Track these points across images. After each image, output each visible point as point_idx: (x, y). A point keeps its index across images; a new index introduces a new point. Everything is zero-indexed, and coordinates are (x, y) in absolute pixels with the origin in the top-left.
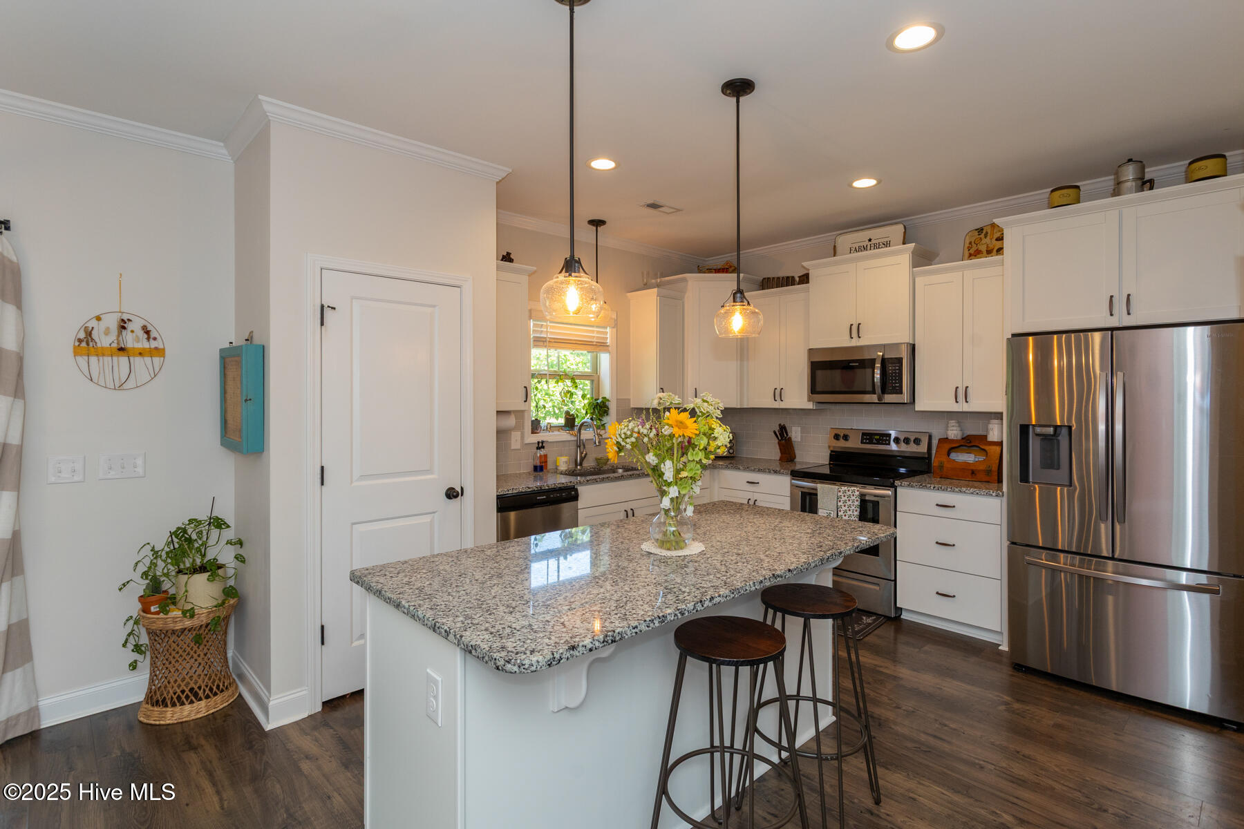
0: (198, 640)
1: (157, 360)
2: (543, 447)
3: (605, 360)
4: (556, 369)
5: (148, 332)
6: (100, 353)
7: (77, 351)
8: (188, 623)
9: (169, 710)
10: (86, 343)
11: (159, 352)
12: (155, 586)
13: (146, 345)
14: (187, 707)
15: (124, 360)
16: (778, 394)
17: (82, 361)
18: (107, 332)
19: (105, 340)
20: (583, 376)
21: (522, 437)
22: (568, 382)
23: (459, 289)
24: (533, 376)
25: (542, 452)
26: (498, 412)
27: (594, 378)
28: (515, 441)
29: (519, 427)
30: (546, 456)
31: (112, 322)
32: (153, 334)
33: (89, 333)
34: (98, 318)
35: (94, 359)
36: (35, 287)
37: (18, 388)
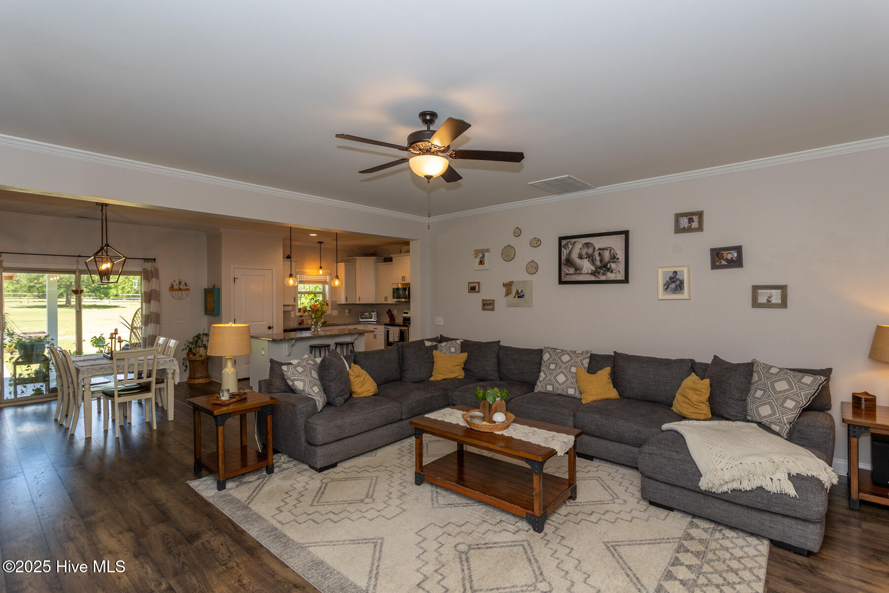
0: (203, 363)
1: (188, 292)
2: (302, 317)
3: (327, 287)
4: (308, 290)
5: (186, 285)
6: (175, 290)
7: (170, 290)
8: (200, 359)
9: (196, 380)
10: (172, 288)
11: (188, 290)
12: (190, 350)
13: (185, 288)
14: (200, 380)
15: (180, 292)
16: (386, 299)
17: (171, 292)
18: (177, 285)
19: (176, 287)
20: (319, 293)
21: (295, 313)
22: (313, 295)
23: (271, 271)
24: (299, 293)
25: (302, 318)
26: (284, 305)
27: (323, 293)
28: (292, 315)
29: (294, 310)
30: (303, 320)
31: (177, 282)
32: (187, 285)
33: (172, 286)
34: (174, 281)
35: (173, 292)
36: (161, 274)
37: (158, 299)
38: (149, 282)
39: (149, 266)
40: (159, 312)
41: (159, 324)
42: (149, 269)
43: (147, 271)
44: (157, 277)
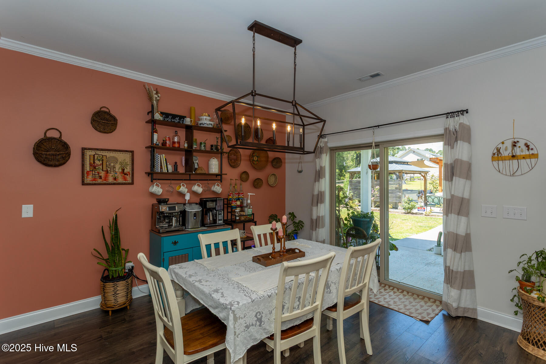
5: (528, 147)
6: (504, 159)
7: (493, 159)
8: (542, 304)
10: (497, 155)
11: (534, 156)
13: (526, 153)
15: (516, 161)
17: (495, 163)
18: (508, 149)
19: (505, 153)
31: (509, 144)
33: (498, 150)
34: (503, 143)
35: (501, 162)
36: (476, 134)
37: (468, 176)
38: (452, 148)
39: (453, 123)
40: (466, 196)
41: (467, 215)
42: (452, 128)
43: (450, 131)
44: (468, 139)
